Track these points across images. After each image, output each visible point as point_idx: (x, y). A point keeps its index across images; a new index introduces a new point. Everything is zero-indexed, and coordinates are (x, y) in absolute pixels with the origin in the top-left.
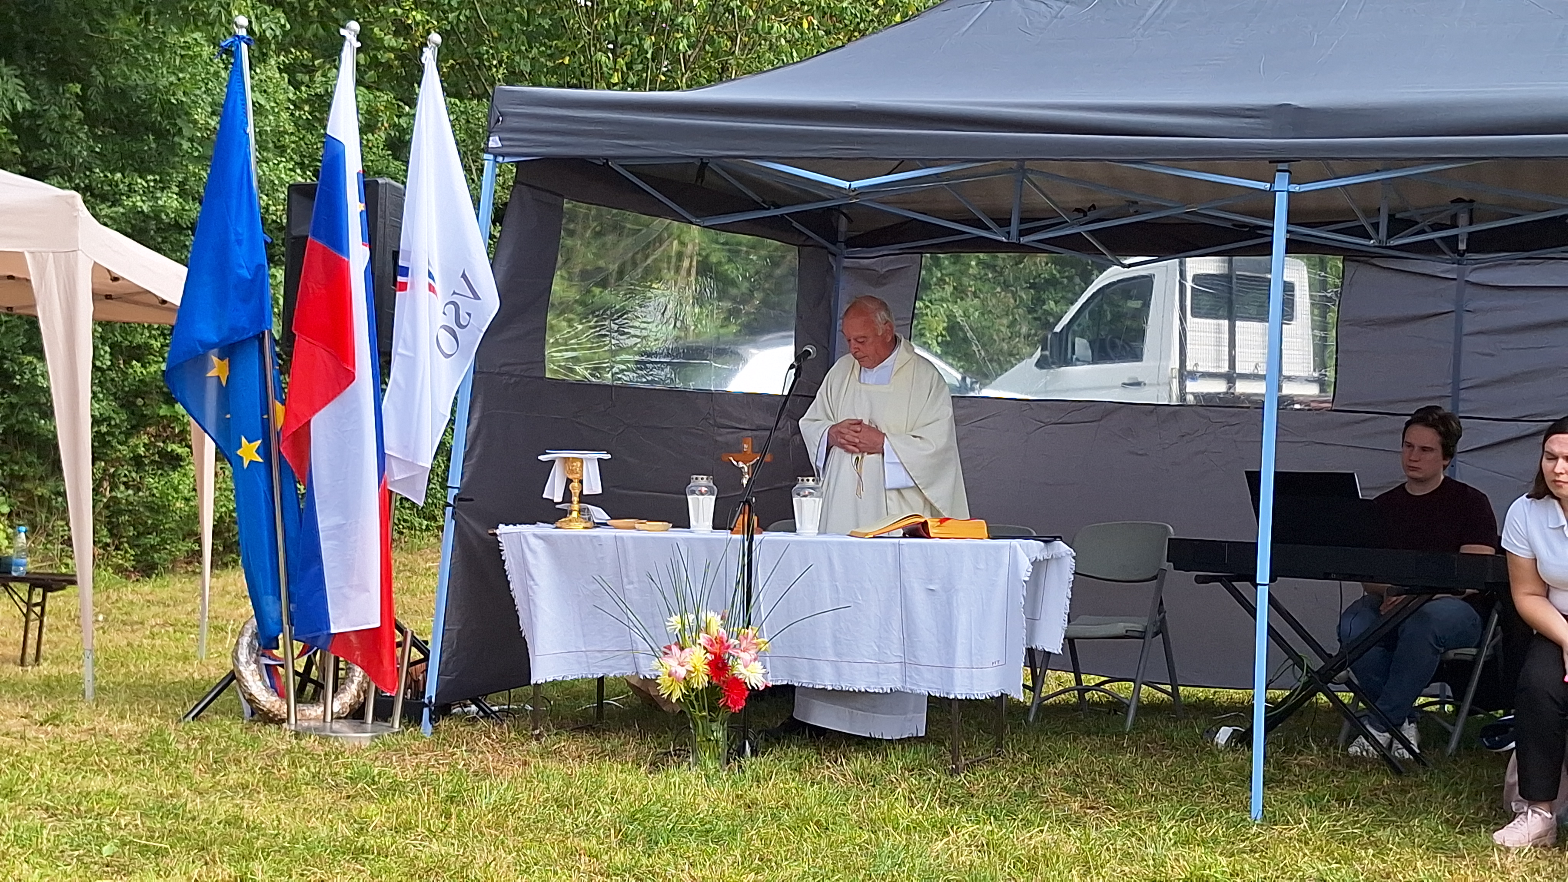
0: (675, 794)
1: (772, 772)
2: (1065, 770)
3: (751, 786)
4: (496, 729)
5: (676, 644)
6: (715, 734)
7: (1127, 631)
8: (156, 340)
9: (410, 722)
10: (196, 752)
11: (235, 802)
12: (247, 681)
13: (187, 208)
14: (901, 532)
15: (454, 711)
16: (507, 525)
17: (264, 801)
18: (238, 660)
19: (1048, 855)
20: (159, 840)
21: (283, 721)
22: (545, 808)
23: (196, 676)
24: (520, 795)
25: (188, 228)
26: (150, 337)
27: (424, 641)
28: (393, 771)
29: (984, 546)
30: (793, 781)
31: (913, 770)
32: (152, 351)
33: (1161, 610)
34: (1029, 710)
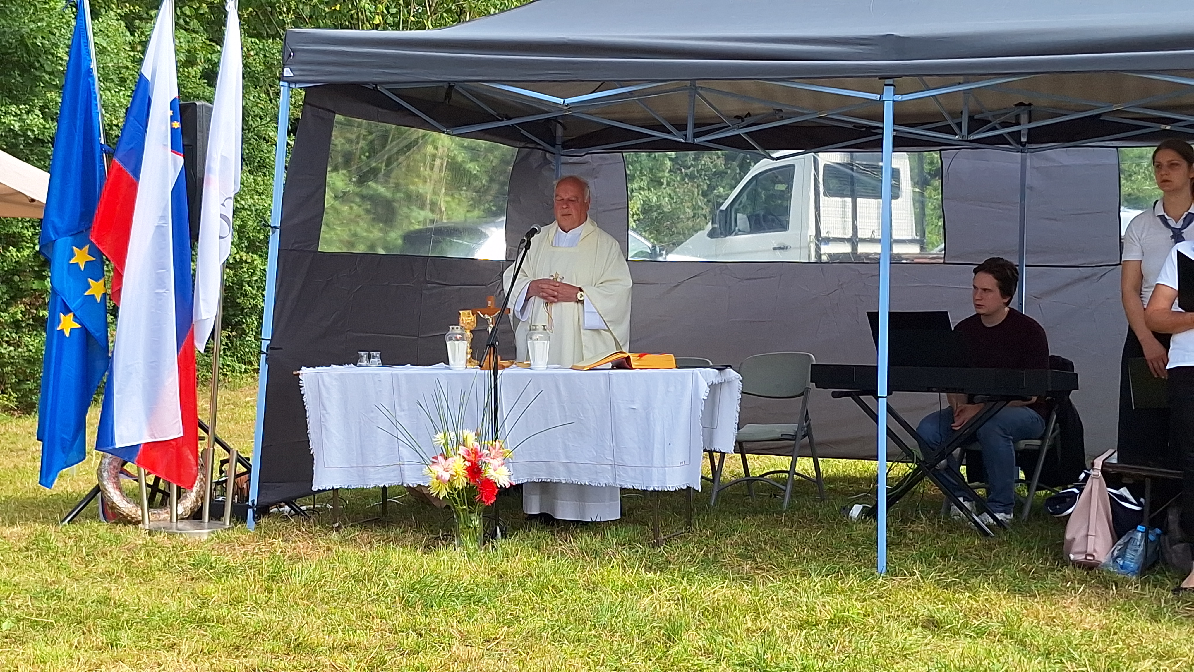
0: (444, 569)
1: (518, 550)
2: (739, 541)
3: (502, 561)
4: (305, 523)
5: (441, 455)
6: (473, 522)
7: (782, 435)
8: (28, 231)
9: (238, 520)
10: (71, 550)
11: (104, 586)
12: (110, 493)
13: (47, 126)
14: (610, 365)
15: (271, 511)
16: (308, 367)
17: (126, 585)
18: (102, 476)
19: (727, 605)
20: (46, 617)
21: (139, 522)
22: (345, 582)
23: (70, 490)
24: (326, 574)
25: (49, 142)
26: (22, 228)
27: (247, 458)
28: (226, 558)
29: (674, 374)
30: (534, 556)
31: (624, 545)
32: (24, 238)
33: (807, 419)
34: (711, 496)
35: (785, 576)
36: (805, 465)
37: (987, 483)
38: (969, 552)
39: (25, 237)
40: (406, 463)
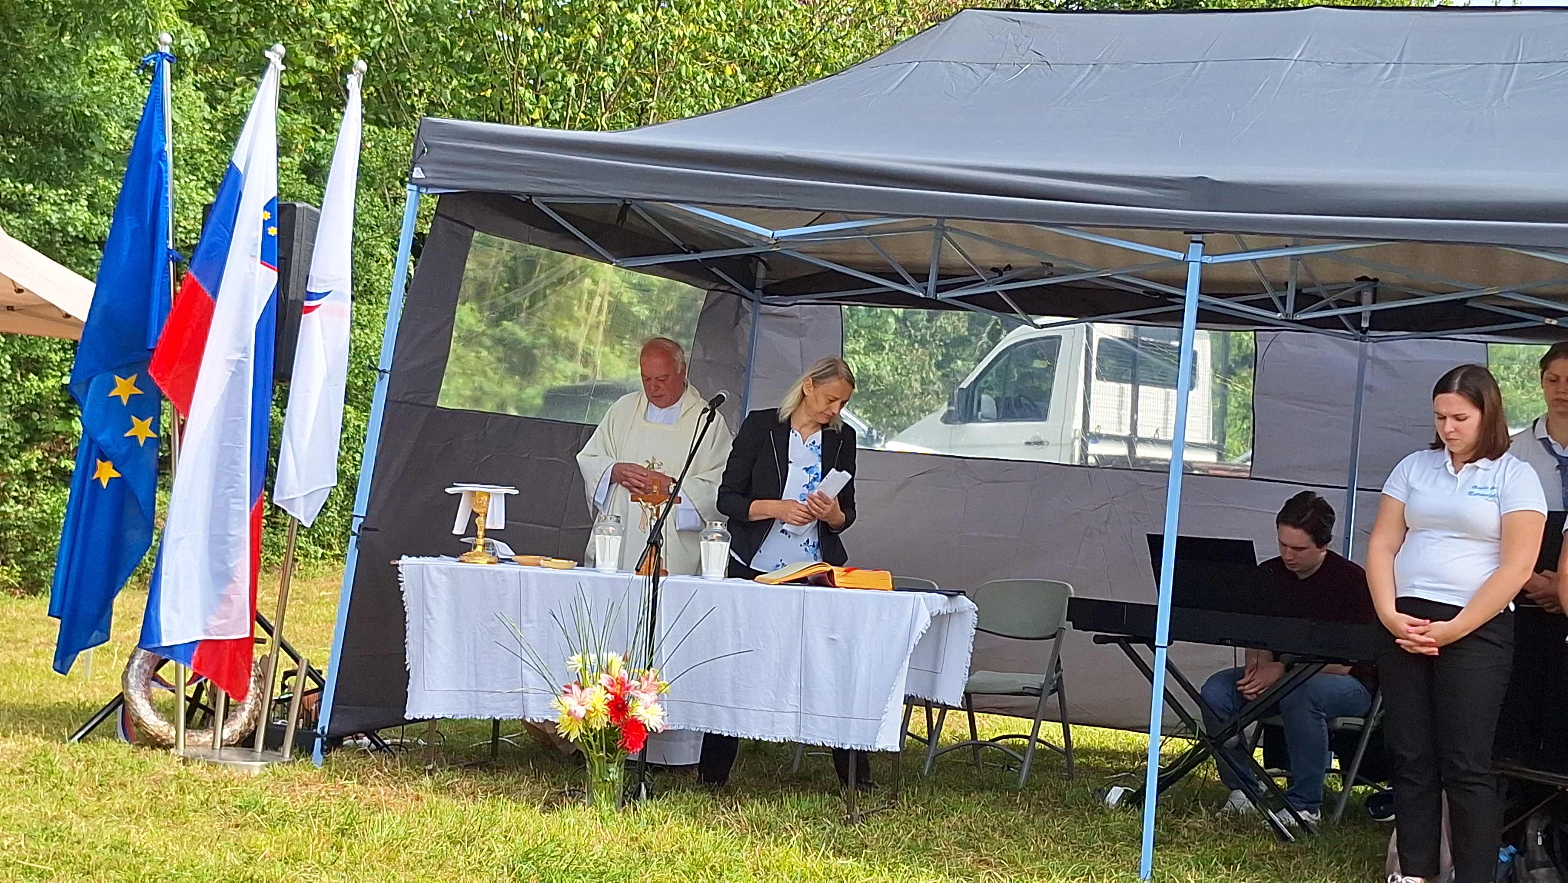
0: (569, 834)
1: (667, 816)
2: (959, 824)
3: (646, 830)
4: (388, 762)
5: (576, 684)
6: (611, 775)
7: (1024, 688)
8: (56, 354)
9: (301, 752)
10: (80, 776)
11: (121, 826)
12: (136, 705)
13: (95, 221)
15: (346, 742)
16: (410, 557)
17: (150, 827)
18: (127, 682)
20: (44, 863)
21: (171, 746)
22: (438, 843)
23: (82, 698)
24: (413, 831)
25: (94, 243)
26: (50, 351)
27: (320, 672)
28: (283, 801)
29: (887, 597)
30: (689, 825)
31: (808, 818)
32: (51, 365)
33: (1058, 669)
34: (924, 763)
35: (1017, 875)
36: (1052, 731)
37: (1289, 770)
38: (1261, 860)
39: (52, 362)
40: (530, 691)
